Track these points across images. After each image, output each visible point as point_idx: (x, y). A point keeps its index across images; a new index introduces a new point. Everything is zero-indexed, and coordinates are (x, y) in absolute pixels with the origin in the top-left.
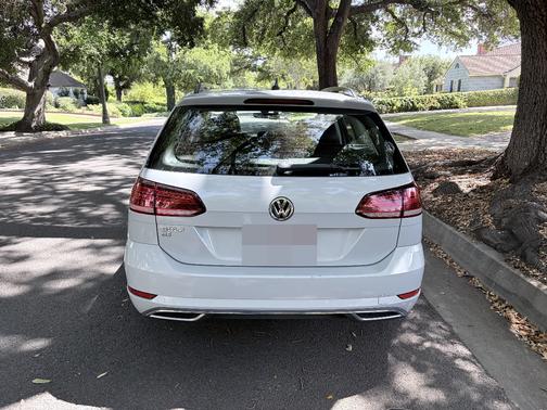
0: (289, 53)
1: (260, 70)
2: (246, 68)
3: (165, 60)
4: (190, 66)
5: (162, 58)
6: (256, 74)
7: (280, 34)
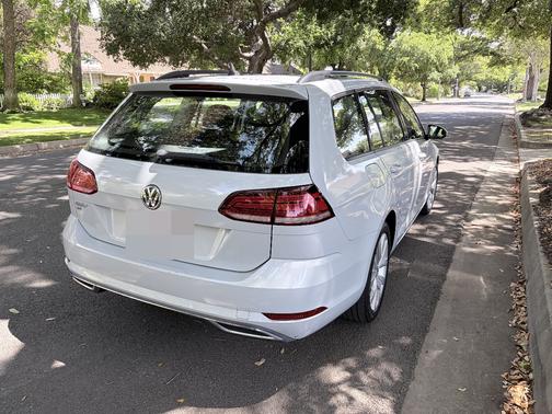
0: (522, 32)
1: (492, 53)
2: (476, 52)
3: (381, 48)
4: (406, 54)
5: (378, 46)
6: (487, 60)
7: (509, 10)
